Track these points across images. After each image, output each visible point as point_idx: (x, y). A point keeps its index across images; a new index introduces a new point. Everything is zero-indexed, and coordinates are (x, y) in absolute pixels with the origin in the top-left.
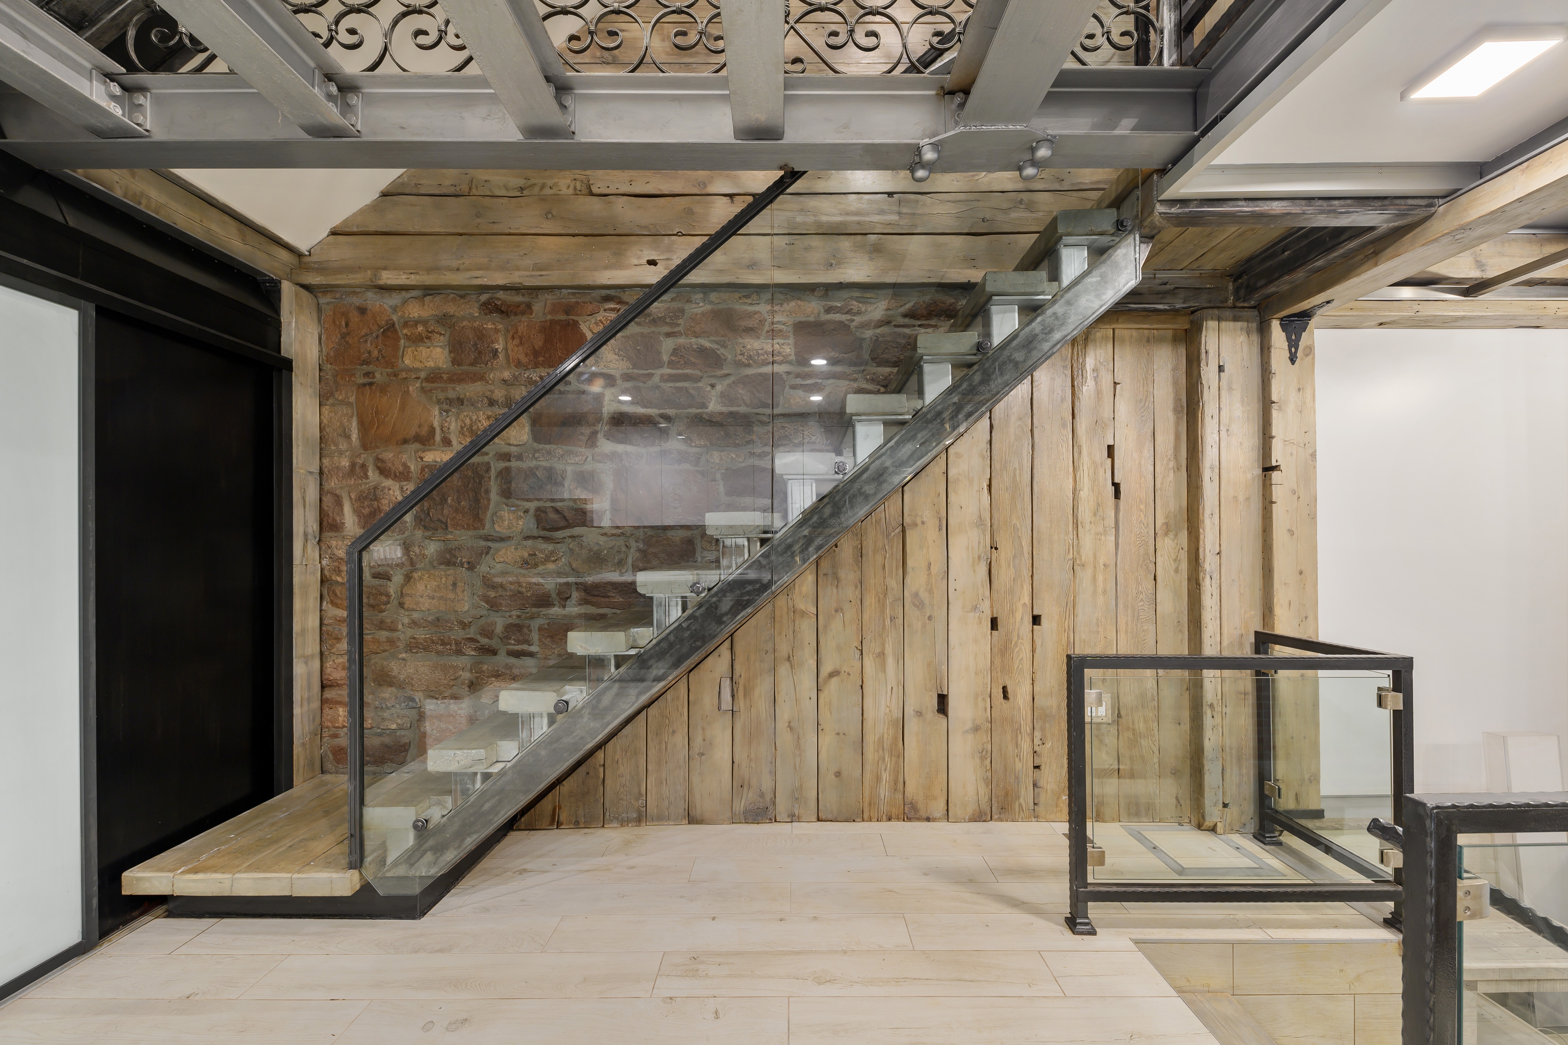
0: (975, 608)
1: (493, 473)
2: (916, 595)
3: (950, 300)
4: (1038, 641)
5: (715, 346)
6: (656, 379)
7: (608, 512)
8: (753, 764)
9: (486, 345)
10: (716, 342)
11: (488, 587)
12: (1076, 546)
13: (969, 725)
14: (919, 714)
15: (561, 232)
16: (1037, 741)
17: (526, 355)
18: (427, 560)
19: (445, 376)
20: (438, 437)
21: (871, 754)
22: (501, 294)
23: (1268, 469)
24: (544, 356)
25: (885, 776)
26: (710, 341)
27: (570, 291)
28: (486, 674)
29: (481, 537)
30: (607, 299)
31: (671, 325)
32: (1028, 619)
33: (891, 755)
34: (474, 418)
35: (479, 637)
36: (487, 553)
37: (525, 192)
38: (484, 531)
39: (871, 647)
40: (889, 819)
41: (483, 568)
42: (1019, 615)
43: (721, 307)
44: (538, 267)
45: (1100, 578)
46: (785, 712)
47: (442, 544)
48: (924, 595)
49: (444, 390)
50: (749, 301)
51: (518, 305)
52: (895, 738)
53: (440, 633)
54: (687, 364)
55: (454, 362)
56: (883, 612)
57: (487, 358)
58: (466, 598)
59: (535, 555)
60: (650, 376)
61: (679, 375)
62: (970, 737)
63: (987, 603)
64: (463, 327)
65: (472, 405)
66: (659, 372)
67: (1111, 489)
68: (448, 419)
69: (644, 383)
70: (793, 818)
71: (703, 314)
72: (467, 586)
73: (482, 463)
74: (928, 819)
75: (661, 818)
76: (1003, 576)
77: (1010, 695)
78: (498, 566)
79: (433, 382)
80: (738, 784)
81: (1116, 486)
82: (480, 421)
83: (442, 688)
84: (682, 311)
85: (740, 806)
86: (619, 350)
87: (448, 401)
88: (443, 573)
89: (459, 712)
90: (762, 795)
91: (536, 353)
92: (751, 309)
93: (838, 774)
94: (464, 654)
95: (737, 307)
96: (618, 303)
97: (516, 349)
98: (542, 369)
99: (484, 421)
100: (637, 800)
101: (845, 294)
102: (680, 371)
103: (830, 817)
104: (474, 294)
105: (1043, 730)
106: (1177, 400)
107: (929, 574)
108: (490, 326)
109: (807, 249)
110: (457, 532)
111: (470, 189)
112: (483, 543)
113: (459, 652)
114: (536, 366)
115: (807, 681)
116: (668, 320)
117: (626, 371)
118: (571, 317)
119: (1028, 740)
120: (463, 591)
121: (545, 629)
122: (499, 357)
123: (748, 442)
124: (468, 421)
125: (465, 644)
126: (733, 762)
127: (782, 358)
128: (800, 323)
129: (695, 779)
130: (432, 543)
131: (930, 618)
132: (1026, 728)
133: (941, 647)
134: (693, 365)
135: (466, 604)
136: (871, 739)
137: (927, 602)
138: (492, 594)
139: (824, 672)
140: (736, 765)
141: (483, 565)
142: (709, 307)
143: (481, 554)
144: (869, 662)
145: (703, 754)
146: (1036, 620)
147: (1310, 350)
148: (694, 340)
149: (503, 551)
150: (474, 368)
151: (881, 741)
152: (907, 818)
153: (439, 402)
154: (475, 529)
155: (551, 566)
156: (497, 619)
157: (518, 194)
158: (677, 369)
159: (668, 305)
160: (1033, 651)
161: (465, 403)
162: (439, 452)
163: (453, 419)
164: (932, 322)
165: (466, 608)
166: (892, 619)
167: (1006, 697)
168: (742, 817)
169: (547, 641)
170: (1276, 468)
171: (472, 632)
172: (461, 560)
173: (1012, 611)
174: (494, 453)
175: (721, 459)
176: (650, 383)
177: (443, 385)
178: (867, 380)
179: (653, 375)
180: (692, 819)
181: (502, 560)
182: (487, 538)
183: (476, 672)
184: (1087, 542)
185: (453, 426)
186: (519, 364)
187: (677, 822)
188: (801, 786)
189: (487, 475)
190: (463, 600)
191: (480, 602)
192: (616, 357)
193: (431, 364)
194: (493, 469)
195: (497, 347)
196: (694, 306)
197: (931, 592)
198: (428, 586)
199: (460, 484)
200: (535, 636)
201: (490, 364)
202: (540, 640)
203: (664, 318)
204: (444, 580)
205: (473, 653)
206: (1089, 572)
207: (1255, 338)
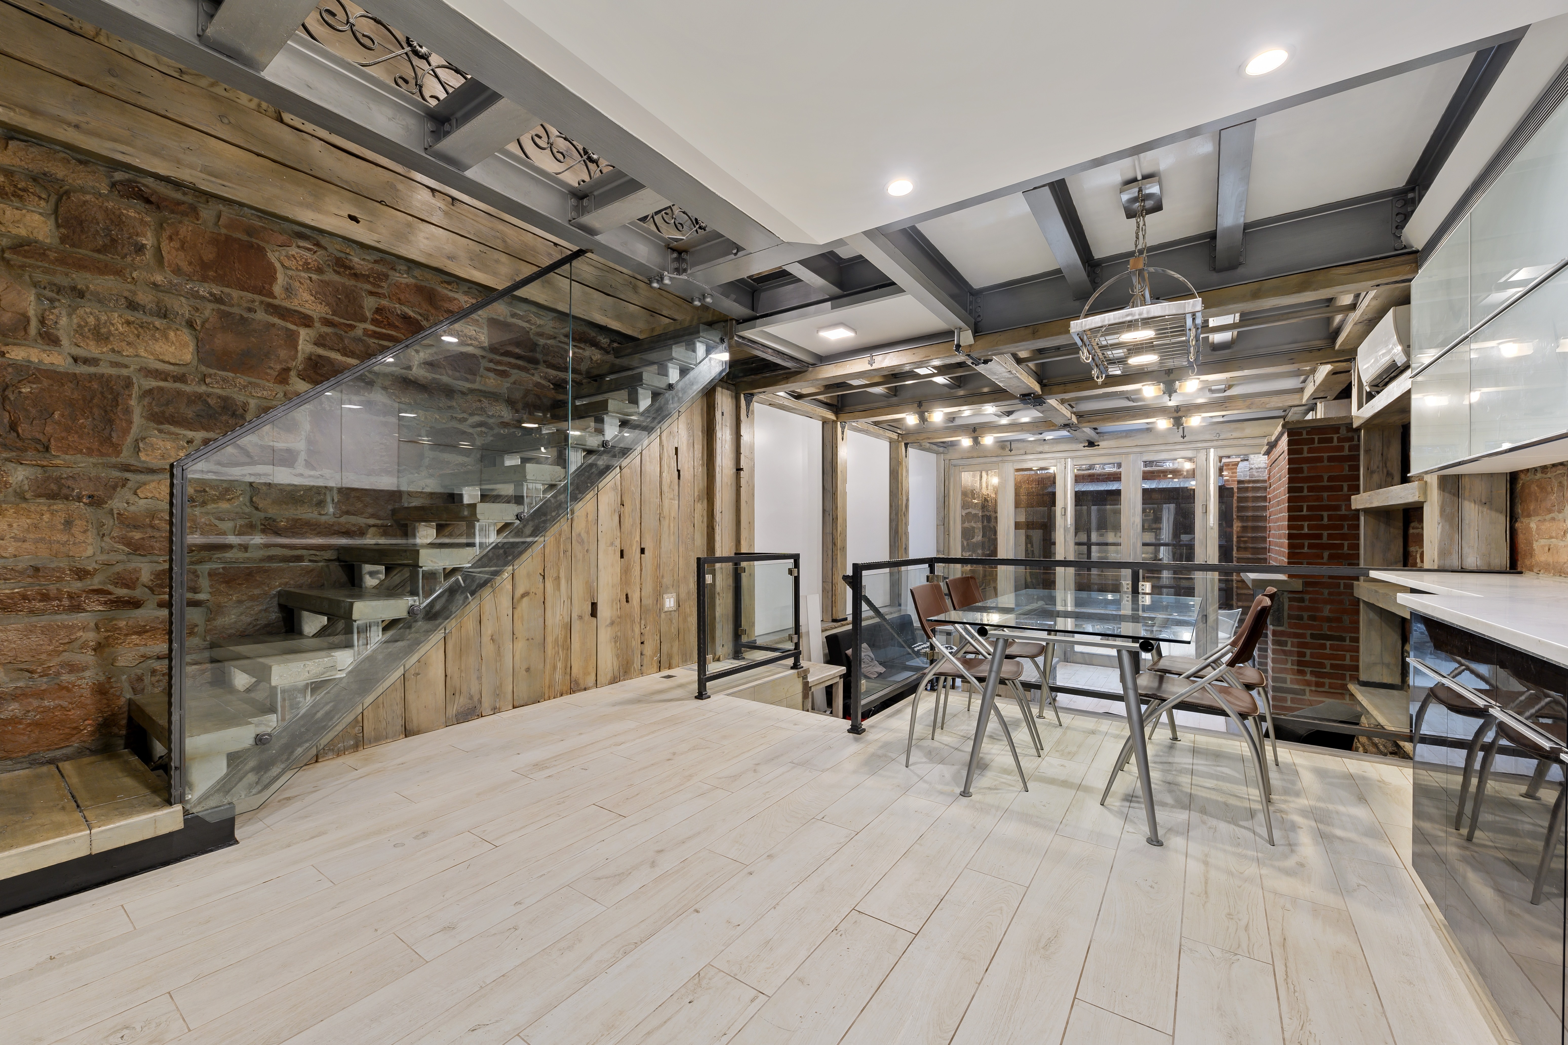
0: (612, 544)
1: (135, 389)
2: (579, 535)
3: (593, 334)
4: (643, 565)
5: (419, 318)
6: (359, 332)
7: (303, 453)
8: (463, 675)
9: (126, 235)
10: (421, 315)
11: (128, 526)
12: (661, 506)
13: (608, 622)
14: (580, 617)
15: (242, 145)
16: (643, 627)
17: (190, 263)
18: (10, 490)
19: (52, 255)
20: (33, 329)
21: (550, 650)
22: (150, 181)
23: (739, 470)
24: (216, 272)
25: (559, 665)
26: (413, 311)
27: (253, 212)
28: (125, 632)
29: (114, 466)
30: (301, 236)
31: (373, 284)
32: (639, 551)
33: (563, 649)
34: (104, 318)
35: (110, 588)
36: (124, 486)
37: (186, 78)
38: (118, 459)
39: (550, 573)
40: (561, 695)
41: (117, 504)
42: (634, 548)
43: (423, 284)
44: (205, 170)
45: (672, 525)
46: (488, 629)
47: (39, 470)
48: (584, 535)
49: (46, 271)
50: (450, 287)
51: (179, 203)
52: (566, 637)
53: (39, 585)
54: (391, 325)
55: (63, 240)
56: (559, 547)
57: (125, 251)
58: (90, 541)
59: (205, 491)
60: (353, 327)
61: (385, 334)
62: (609, 629)
63: (619, 540)
64: (85, 202)
65: (100, 301)
66: (362, 326)
67: (677, 473)
68: (56, 311)
69: (346, 332)
70: (495, 710)
71: (407, 285)
72: (90, 526)
73: (119, 377)
74: (585, 689)
75: (379, 738)
76: (627, 522)
77: (630, 600)
78: (142, 502)
79: (26, 257)
80: (451, 691)
81: (679, 471)
82: (113, 325)
83: (43, 657)
84: (387, 276)
85: (452, 711)
86: (316, 293)
87: (54, 288)
88: (45, 508)
89: (79, 682)
90: (471, 698)
91: (204, 266)
92: (451, 294)
93: (528, 670)
94: (85, 611)
95: (439, 289)
96: (314, 245)
97: (174, 252)
98: (213, 286)
99: (120, 326)
100: (354, 727)
101: (525, 306)
102: (384, 331)
103: (522, 703)
104: (101, 165)
105: (645, 619)
106: (703, 426)
107: (587, 521)
108: (132, 213)
109: (497, 261)
110: (67, 457)
111: (97, 34)
112: (116, 474)
113: (76, 608)
114: (204, 279)
115: (505, 602)
116: (371, 279)
117: (324, 315)
118: (254, 240)
119: (638, 626)
120: (85, 532)
121: (220, 574)
122: (144, 254)
123: (450, 407)
124: (91, 320)
125: (87, 598)
126: (446, 676)
127: (477, 343)
128: (493, 319)
129: (410, 697)
130: (20, 468)
131: (587, 551)
132: (637, 619)
133: (593, 570)
134: (395, 327)
135: (90, 548)
136: (550, 640)
137: (586, 540)
138: (137, 535)
139: (518, 594)
140: (448, 678)
141: (116, 500)
142: (411, 281)
143: (114, 488)
144: (549, 585)
145: (418, 674)
146: (643, 551)
147: (753, 411)
148: (397, 306)
149: (153, 485)
150: (101, 256)
151: (557, 640)
152: (572, 691)
153: (35, 285)
154: (102, 455)
155: (224, 505)
156: (142, 565)
157: (176, 75)
158: (380, 327)
159: (370, 266)
160: (641, 570)
161: (88, 296)
162: (36, 350)
163: (64, 313)
164: (582, 346)
165: (90, 552)
166: (565, 552)
167: (627, 601)
168: (454, 720)
169: (222, 587)
170: (742, 469)
171: (96, 582)
172: (80, 493)
173: (631, 545)
174: (138, 367)
175: (426, 418)
176: (352, 334)
177: (47, 265)
178: (541, 377)
179: (355, 327)
180: (408, 733)
181: (150, 495)
182: (127, 468)
183: (107, 631)
184: (666, 502)
185: (64, 321)
186: (177, 271)
187: (395, 738)
188: (501, 684)
189: (127, 392)
190: (84, 542)
191: (116, 545)
192: (313, 298)
193: (23, 232)
194: (136, 386)
195: (144, 242)
196: (398, 275)
197: (588, 533)
198: (15, 525)
199: (75, 396)
200: (204, 583)
201: (129, 259)
202: (211, 586)
203: (368, 276)
204: (46, 517)
205: (100, 608)
206: (667, 521)
207: (734, 401)
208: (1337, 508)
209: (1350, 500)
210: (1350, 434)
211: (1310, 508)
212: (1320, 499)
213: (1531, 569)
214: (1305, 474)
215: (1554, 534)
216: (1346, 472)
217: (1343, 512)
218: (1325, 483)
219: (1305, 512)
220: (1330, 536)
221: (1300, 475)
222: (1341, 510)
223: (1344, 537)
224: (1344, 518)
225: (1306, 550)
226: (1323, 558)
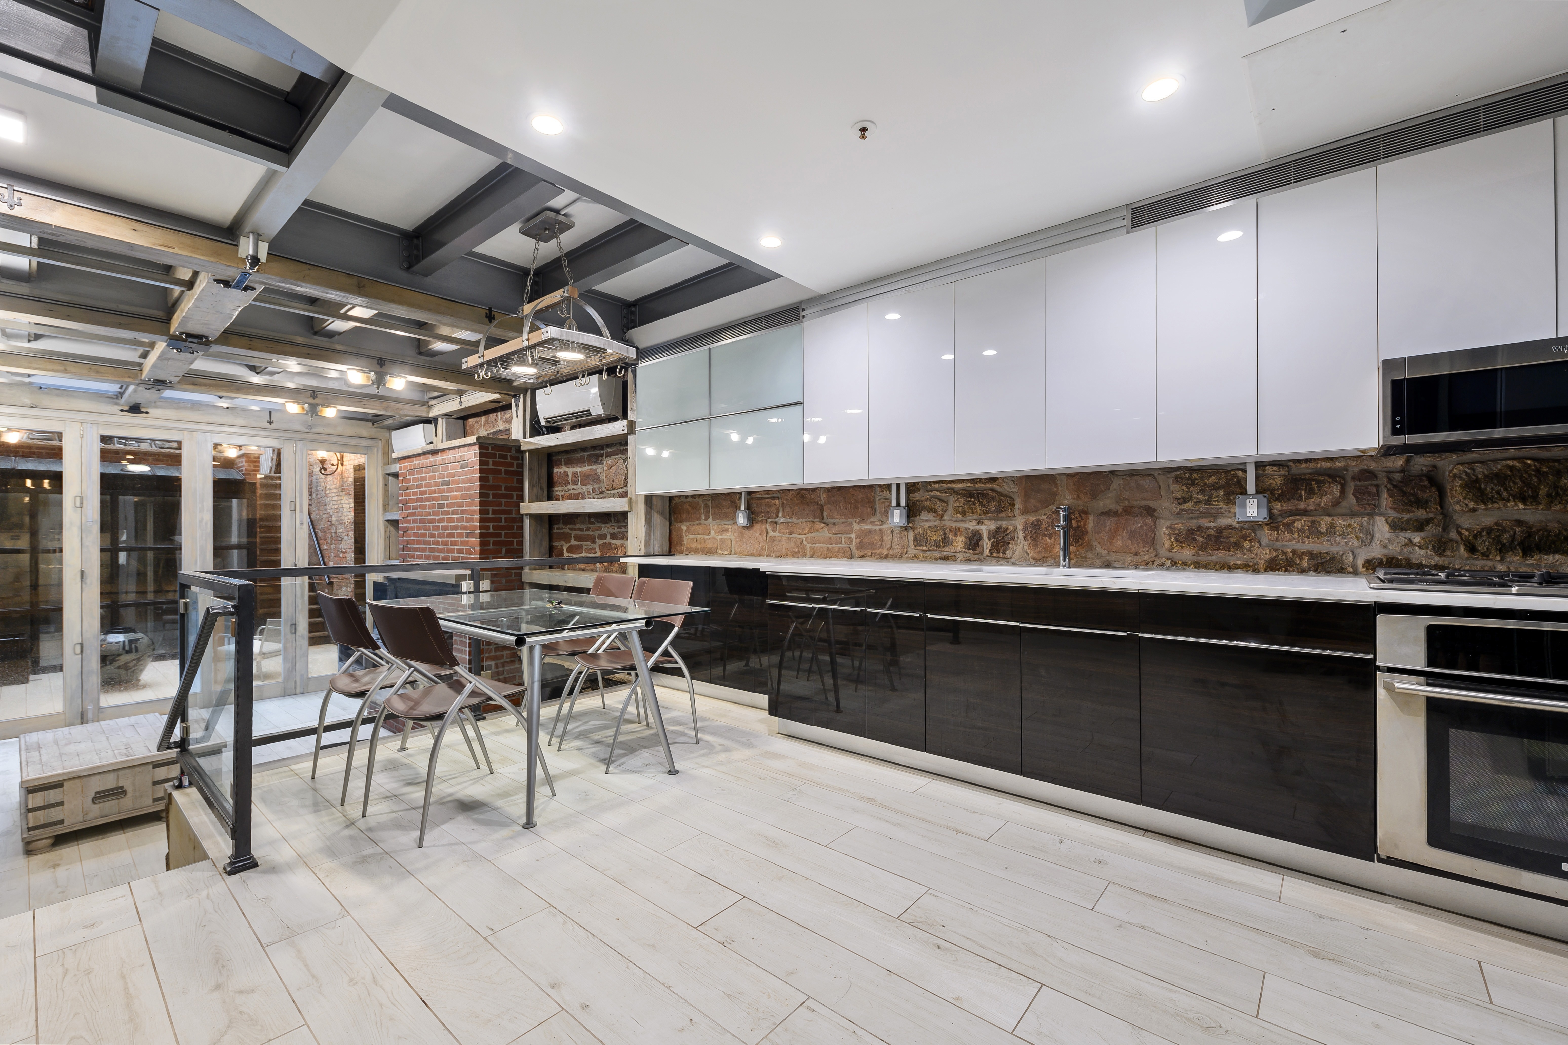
208: (510, 512)
209: (519, 506)
210: (517, 455)
211: (494, 512)
212: (500, 504)
213: (681, 552)
214: (491, 483)
215: (700, 533)
216: (515, 484)
217: (514, 516)
218: (503, 492)
219: (491, 515)
220: (507, 535)
221: (488, 484)
222: (512, 514)
223: (514, 536)
224: (514, 520)
225: (491, 547)
226: (502, 553)
